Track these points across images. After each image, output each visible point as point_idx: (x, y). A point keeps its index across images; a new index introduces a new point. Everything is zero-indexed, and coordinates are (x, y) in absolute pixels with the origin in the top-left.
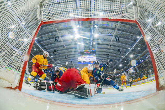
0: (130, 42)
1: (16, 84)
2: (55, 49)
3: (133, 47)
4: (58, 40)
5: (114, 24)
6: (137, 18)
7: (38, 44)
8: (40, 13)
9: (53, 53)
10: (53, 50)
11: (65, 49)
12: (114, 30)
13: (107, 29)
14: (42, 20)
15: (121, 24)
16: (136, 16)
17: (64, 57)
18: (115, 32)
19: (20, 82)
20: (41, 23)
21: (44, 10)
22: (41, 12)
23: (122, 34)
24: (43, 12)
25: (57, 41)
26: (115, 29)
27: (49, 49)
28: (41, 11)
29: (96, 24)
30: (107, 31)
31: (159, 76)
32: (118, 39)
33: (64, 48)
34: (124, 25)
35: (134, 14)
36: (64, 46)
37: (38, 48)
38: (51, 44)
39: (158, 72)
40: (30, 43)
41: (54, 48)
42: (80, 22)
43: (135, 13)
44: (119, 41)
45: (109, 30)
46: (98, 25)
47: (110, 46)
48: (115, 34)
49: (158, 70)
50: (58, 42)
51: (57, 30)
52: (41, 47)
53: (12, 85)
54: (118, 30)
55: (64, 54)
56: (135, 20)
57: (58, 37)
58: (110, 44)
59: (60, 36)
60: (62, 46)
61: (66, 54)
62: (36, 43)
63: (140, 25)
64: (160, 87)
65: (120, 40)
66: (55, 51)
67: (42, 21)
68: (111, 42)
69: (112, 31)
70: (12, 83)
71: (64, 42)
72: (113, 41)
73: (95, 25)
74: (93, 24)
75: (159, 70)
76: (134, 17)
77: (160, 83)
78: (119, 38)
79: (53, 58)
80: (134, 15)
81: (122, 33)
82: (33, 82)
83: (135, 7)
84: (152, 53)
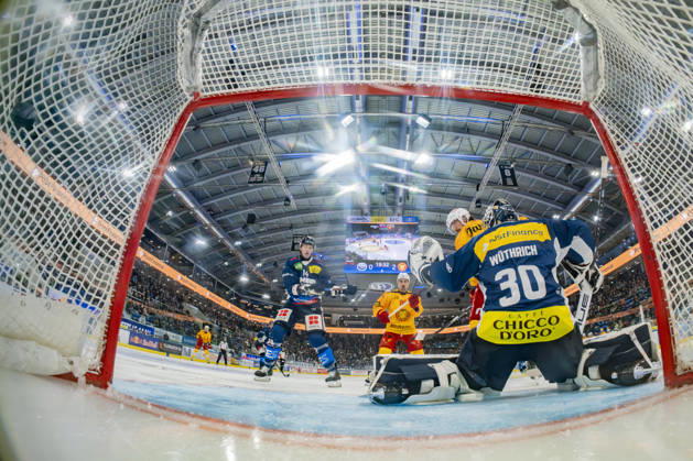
0: (562, 189)
1: (90, 358)
2: (250, 210)
3: (574, 210)
4: (263, 174)
5: (500, 114)
6: (592, 95)
7: (180, 193)
8: (188, 58)
9: (245, 227)
10: (242, 215)
11: (293, 213)
12: (497, 141)
13: (467, 136)
14: (196, 88)
15: (527, 118)
16: (591, 87)
17: (289, 245)
18: (502, 147)
19: (105, 352)
20: (192, 103)
21: (206, 45)
22: (192, 55)
23: (526, 156)
24: (200, 57)
25: (260, 179)
26: (499, 136)
27: (227, 211)
28: (193, 49)
29: (425, 112)
30: (466, 142)
31: (676, 331)
32: (513, 177)
33: (287, 209)
34: (539, 121)
35: (582, 77)
36: (288, 200)
37: (183, 206)
38: (233, 190)
39: (672, 313)
40: (145, 184)
41: (246, 206)
42: (359, 103)
43: (588, 76)
44: (515, 185)
45: (475, 139)
46: (431, 117)
47: (478, 201)
48: (498, 155)
49: (670, 303)
50: (261, 182)
51: (259, 131)
52: (192, 205)
53: (71, 363)
54: (512, 140)
55: (290, 233)
56: (586, 104)
57: (266, 162)
58: (479, 194)
59: (271, 156)
60: (278, 199)
61: (295, 231)
62: (174, 186)
63: (606, 125)
64: (679, 371)
65: (518, 180)
66: (252, 219)
67: (196, 95)
68: (482, 187)
69: (486, 141)
70: (71, 355)
71: (287, 182)
72: (490, 183)
73: (420, 115)
74: (410, 111)
75: (674, 307)
76: (582, 89)
77: (679, 358)
78: (517, 173)
79: (244, 248)
80: (582, 84)
81: (528, 152)
82: (161, 350)
83: (588, 51)
84: (649, 238)
